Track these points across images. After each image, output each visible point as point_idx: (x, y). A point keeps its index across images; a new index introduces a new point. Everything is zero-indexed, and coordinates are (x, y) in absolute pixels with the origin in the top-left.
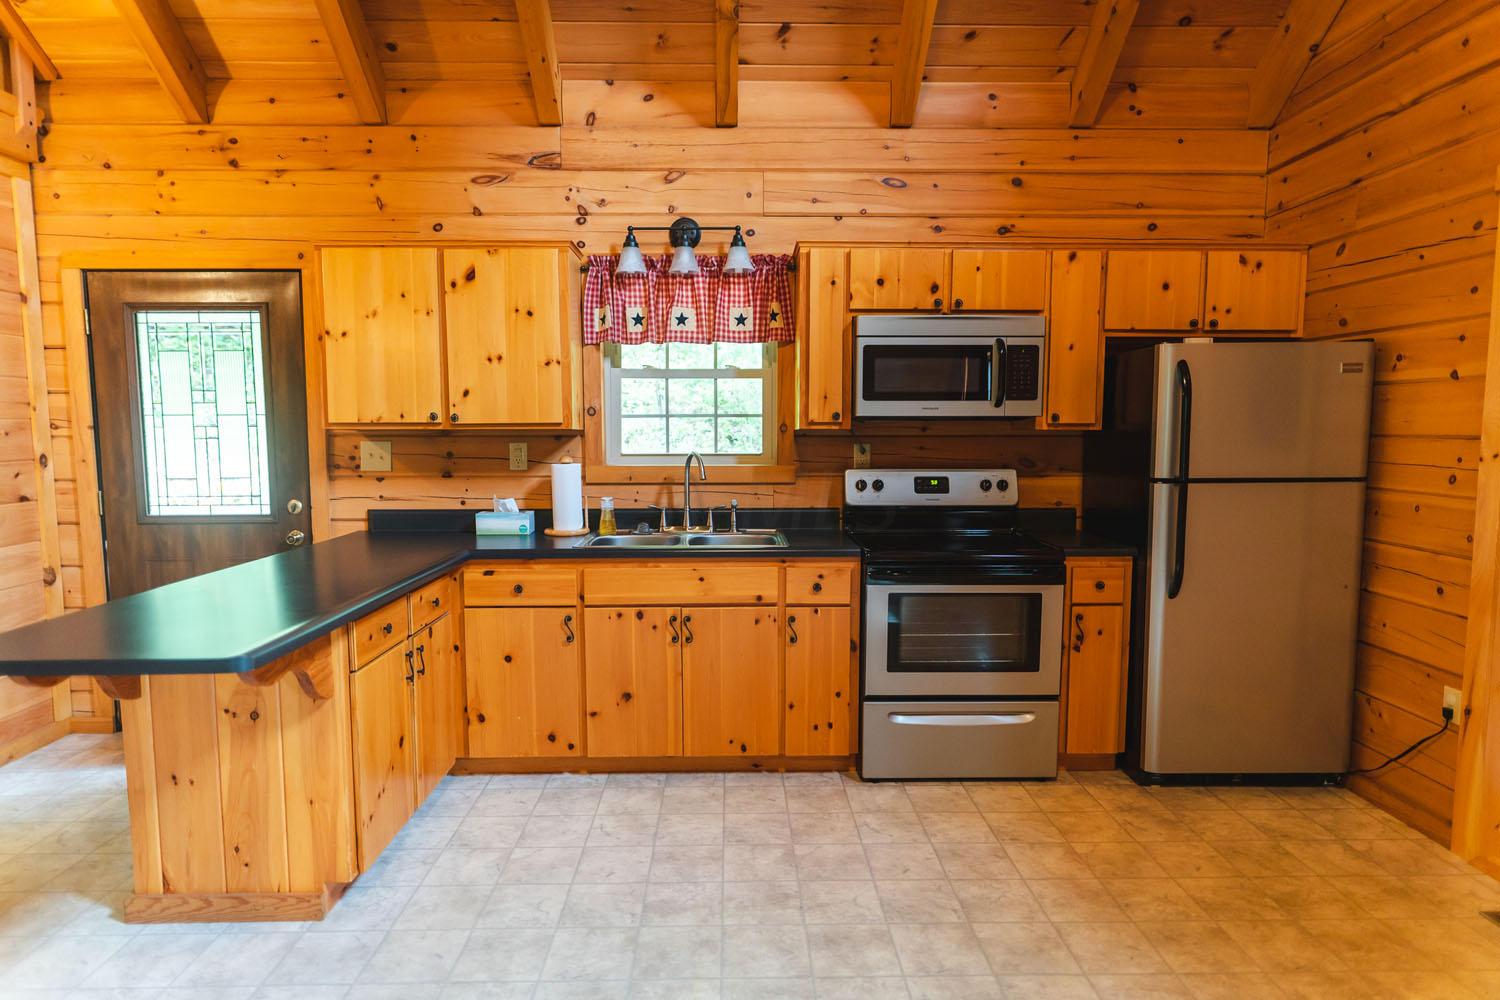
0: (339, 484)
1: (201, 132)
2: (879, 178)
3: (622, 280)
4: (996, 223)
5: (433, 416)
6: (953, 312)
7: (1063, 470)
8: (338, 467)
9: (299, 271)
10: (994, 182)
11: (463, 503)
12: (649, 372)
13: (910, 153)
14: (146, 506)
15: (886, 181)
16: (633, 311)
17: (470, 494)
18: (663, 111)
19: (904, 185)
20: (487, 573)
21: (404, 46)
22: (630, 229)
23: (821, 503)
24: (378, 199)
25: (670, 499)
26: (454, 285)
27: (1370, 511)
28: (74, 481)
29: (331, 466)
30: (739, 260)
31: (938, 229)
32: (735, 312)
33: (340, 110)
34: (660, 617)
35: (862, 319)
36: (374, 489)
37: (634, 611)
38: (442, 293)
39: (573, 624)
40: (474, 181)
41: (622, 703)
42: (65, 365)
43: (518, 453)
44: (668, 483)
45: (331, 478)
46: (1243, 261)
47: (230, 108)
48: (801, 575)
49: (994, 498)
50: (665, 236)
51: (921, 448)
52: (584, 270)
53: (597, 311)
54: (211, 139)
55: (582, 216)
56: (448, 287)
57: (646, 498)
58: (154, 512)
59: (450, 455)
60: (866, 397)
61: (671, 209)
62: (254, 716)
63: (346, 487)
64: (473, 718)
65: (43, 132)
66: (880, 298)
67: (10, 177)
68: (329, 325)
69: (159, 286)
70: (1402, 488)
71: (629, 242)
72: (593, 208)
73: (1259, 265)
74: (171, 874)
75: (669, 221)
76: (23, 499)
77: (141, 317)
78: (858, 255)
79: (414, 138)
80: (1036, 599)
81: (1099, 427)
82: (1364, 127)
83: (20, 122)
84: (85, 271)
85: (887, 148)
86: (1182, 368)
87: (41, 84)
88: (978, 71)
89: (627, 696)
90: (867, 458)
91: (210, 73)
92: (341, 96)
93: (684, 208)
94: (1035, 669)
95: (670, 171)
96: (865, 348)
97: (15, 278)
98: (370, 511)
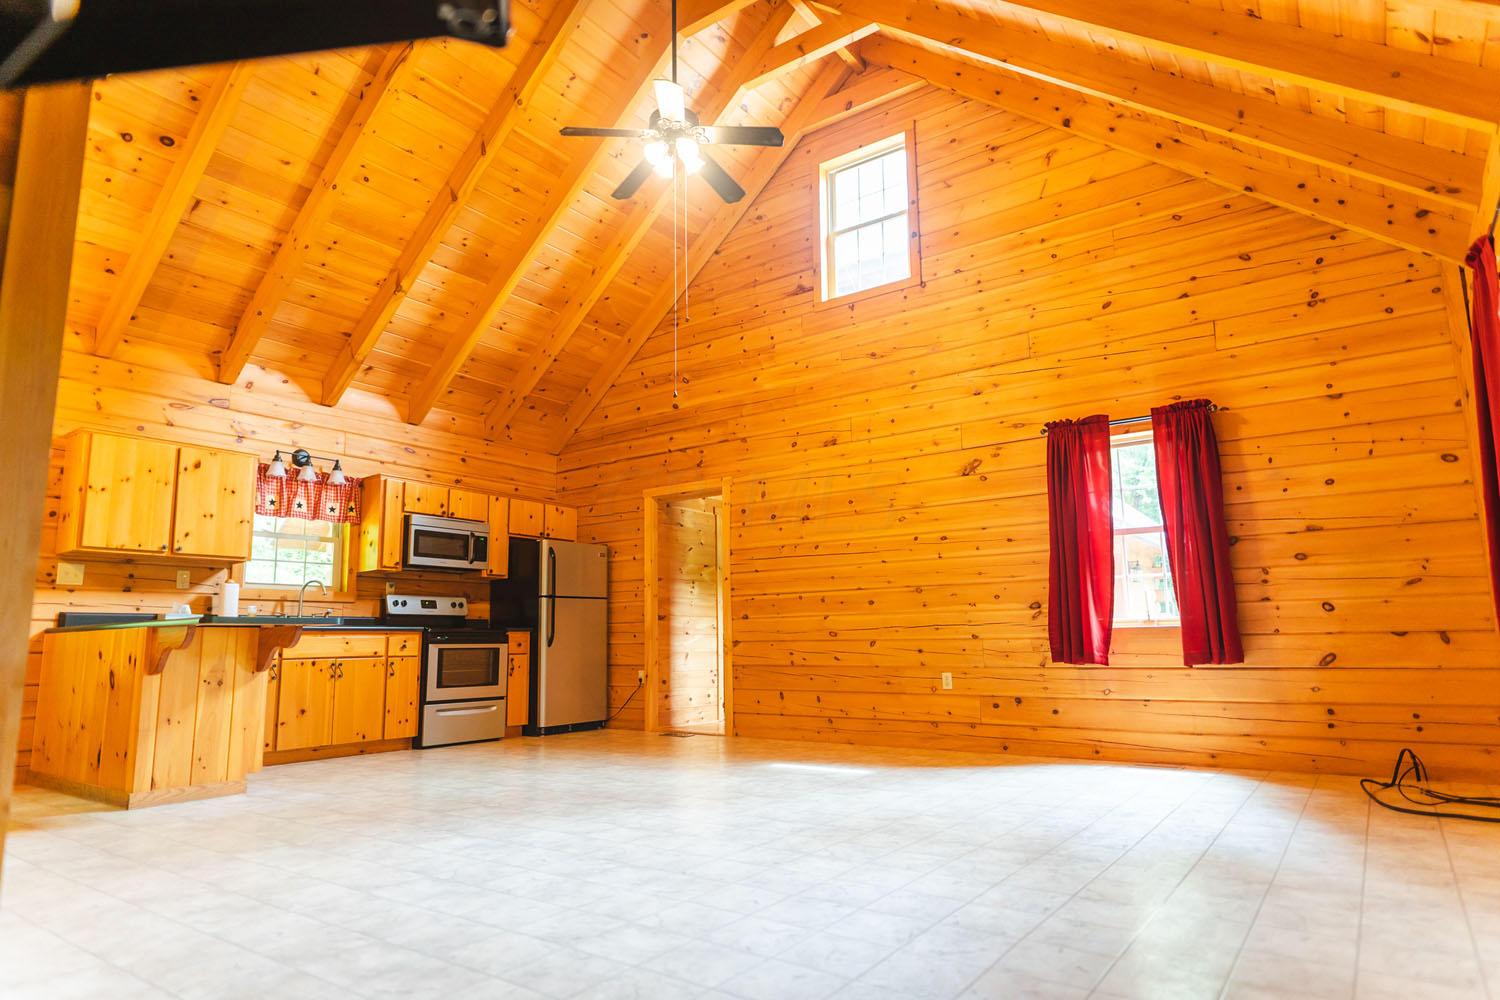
0: (36, 593)
2: (404, 447)
4: (455, 478)
5: (163, 547)
6: (451, 518)
7: (482, 600)
10: (453, 458)
11: (138, 609)
12: (266, 533)
13: (417, 438)
15: (406, 449)
16: (269, 497)
17: (144, 603)
18: (293, 390)
19: (414, 452)
22: (276, 451)
23: (368, 614)
24: (98, 403)
25: (282, 610)
26: (186, 469)
27: (609, 611)
30: (338, 478)
31: (429, 476)
32: (330, 505)
34: (325, 665)
35: (411, 516)
36: (65, 598)
37: (310, 661)
38: (177, 473)
40: (171, 405)
41: (300, 715)
43: (184, 577)
44: (283, 600)
46: (557, 510)
48: (396, 640)
49: (457, 612)
51: (420, 587)
55: (240, 438)
56: (182, 470)
59: (131, 576)
60: (416, 554)
61: (294, 444)
62: (220, 683)
63: (43, 595)
66: (418, 507)
68: (91, 481)
70: (619, 602)
71: (276, 459)
72: (247, 435)
73: (562, 512)
74: (156, 779)
75: (293, 450)
78: (408, 485)
79: (130, 371)
80: (496, 651)
81: (506, 577)
82: (598, 466)
85: (407, 433)
86: (551, 551)
88: (450, 407)
89: (303, 712)
90: (393, 589)
93: (302, 445)
94: (497, 684)
95: (295, 423)
96: (416, 531)
98: (62, 614)
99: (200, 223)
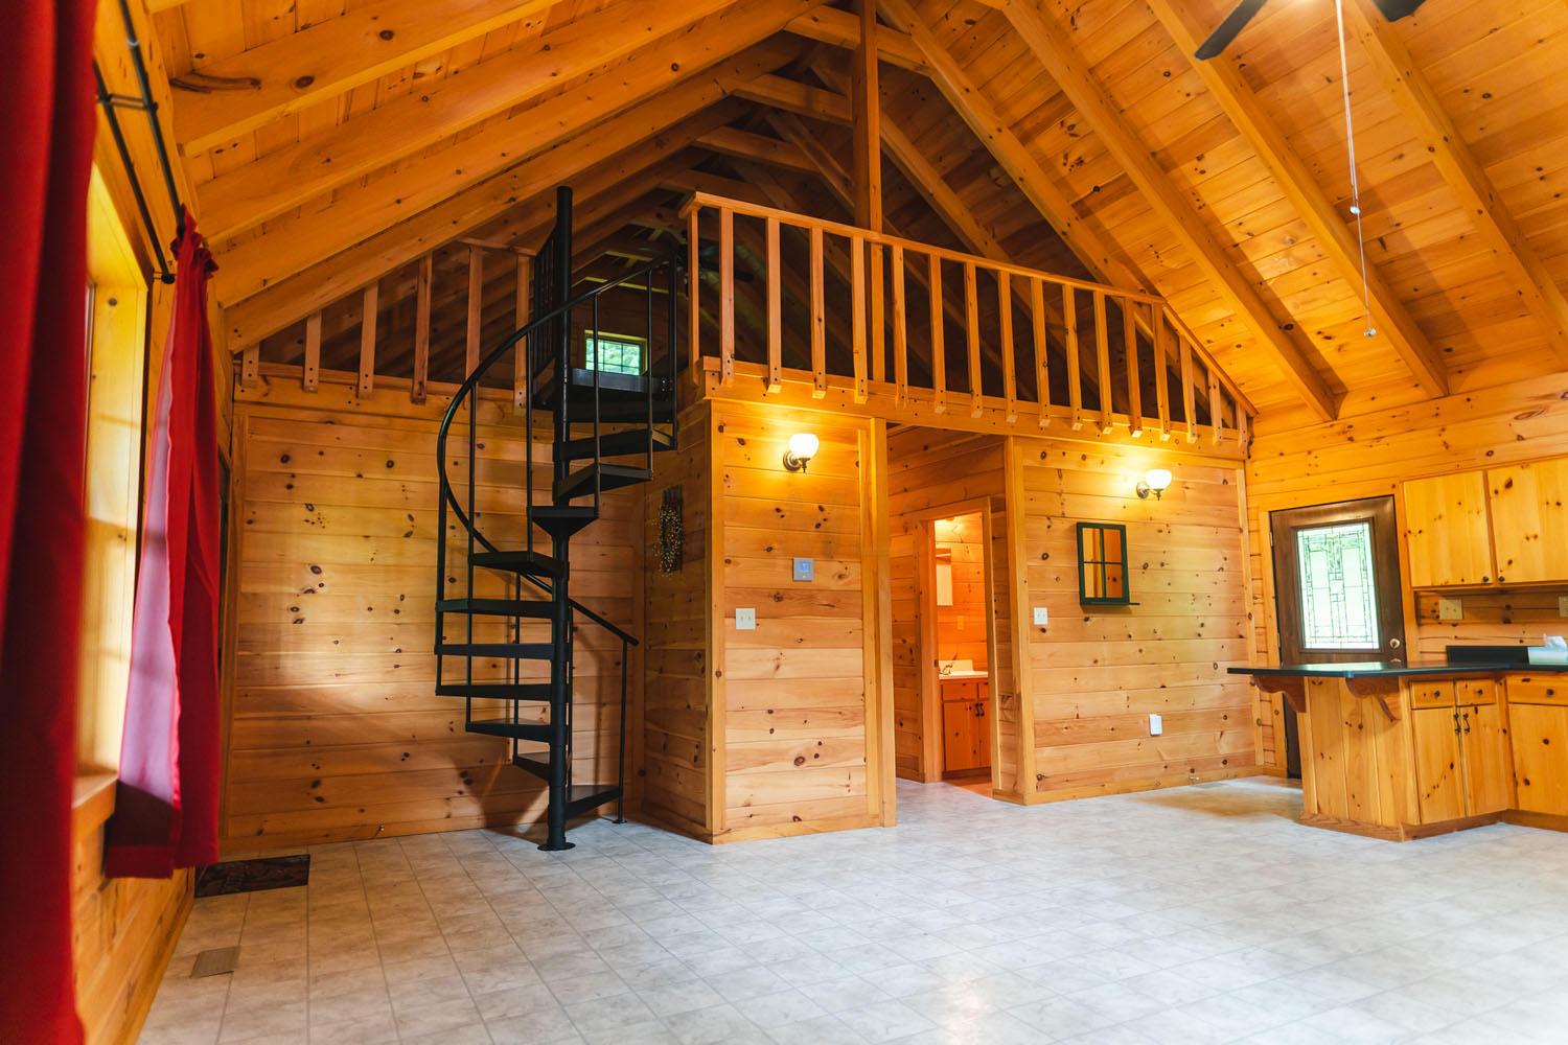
1: (1332, 426)
5: (1486, 579)
8: (1424, 617)
9: (1393, 495)
11: (1521, 641)
14: (1303, 643)
17: (1527, 635)
20: (1524, 680)
21: (1455, 349)
24: (1445, 443)
26: (1496, 492)
28: (1265, 628)
29: (1419, 618)
33: (1419, 394)
36: (1452, 632)
42: (1261, 564)
43: (1565, 603)
45: (1419, 625)
47: (1347, 408)
54: (1337, 428)
56: (1492, 494)
58: (1308, 646)
59: (1508, 607)
62: (1361, 727)
63: (1428, 631)
64: (1520, 781)
65: (1250, 443)
67: (1234, 469)
68: (1410, 527)
69: (1310, 515)
74: (1322, 806)
76: (1241, 637)
77: (1300, 533)
79: (1469, 400)
83: (1240, 442)
84: (1270, 512)
87: (1249, 419)
91: (1336, 392)
92: (1416, 386)
97: (1237, 520)
98: (1447, 647)
99: (1403, 251)
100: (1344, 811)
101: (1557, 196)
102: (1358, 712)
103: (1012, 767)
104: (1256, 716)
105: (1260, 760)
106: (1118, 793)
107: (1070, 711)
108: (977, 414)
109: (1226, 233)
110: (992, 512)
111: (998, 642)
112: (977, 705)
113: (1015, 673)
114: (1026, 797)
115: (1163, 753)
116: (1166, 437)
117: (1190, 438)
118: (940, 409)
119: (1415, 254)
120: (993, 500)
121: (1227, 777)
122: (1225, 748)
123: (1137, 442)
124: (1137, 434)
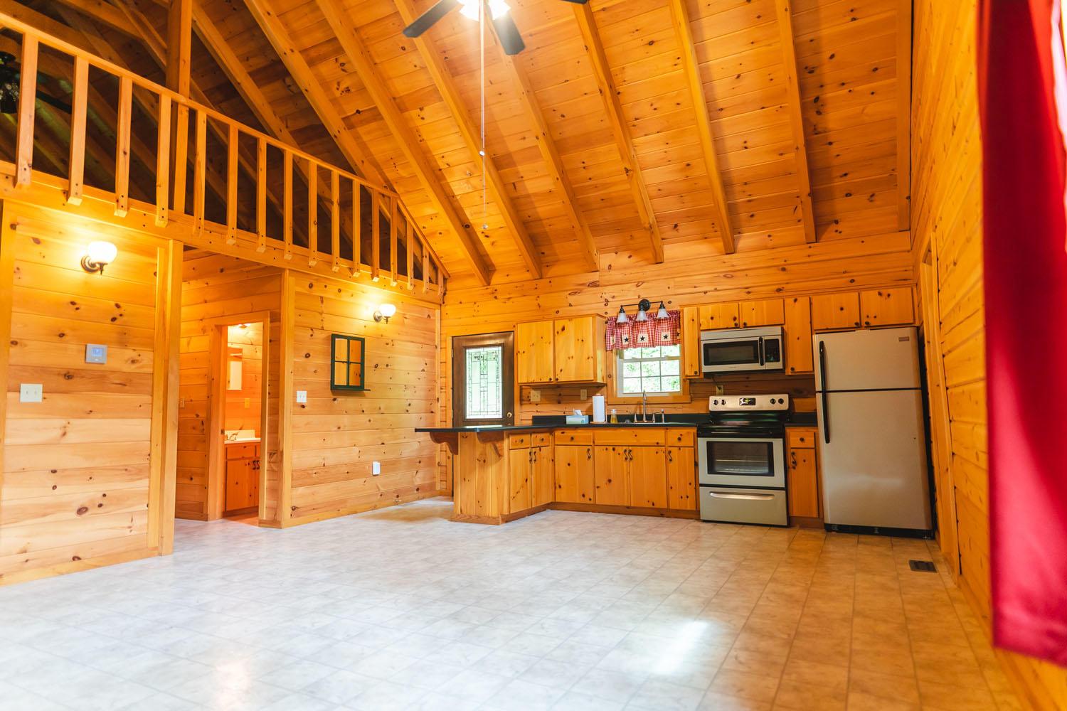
0: (524, 406)
1: (487, 289)
2: (722, 275)
3: (620, 325)
4: (775, 287)
5: (551, 379)
6: (744, 327)
8: (523, 400)
9: (513, 331)
10: (772, 271)
11: (564, 413)
12: (635, 360)
13: (734, 263)
14: (465, 416)
15: (725, 276)
16: (624, 337)
17: (567, 410)
18: (634, 261)
20: (563, 433)
21: (546, 253)
22: (622, 306)
23: (703, 412)
24: (539, 304)
26: (558, 333)
28: (446, 407)
29: (521, 400)
30: (662, 314)
31: (749, 293)
32: (664, 334)
33: (528, 276)
34: (621, 450)
35: (702, 333)
36: (534, 408)
37: (611, 448)
38: (554, 336)
39: (591, 452)
40: (569, 294)
41: (608, 483)
42: (446, 368)
43: (584, 393)
44: (639, 404)
45: (521, 404)
46: (880, 294)
47: (496, 279)
48: (674, 434)
49: (777, 407)
50: (637, 307)
51: (747, 386)
52: (606, 323)
53: (611, 338)
54: (490, 291)
55: (607, 302)
56: (556, 333)
57: (630, 410)
58: (468, 417)
59: (560, 395)
61: (639, 297)
62: (484, 461)
63: (526, 408)
64: (557, 486)
65: (445, 294)
66: (712, 325)
67: (435, 309)
68: (520, 350)
69: (473, 340)
71: (622, 311)
72: (610, 299)
73: (889, 295)
74: (463, 510)
75: (638, 301)
76: (432, 412)
77: (467, 351)
78: (702, 308)
79: (550, 282)
80: (770, 445)
83: (439, 292)
84: (453, 337)
85: (724, 262)
86: (822, 344)
87: (445, 279)
88: (763, 227)
89: (610, 481)
90: (722, 391)
91: (490, 269)
92: (528, 271)
93: (644, 296)
94: (773, 476)
95: (639, 282)
96: (705, 345)
97: (434, 340)
98: (533, 417)
99: (523, 193)
100: (472, 511)
101: (590, 179)
102: (483, 453)
103: (273, 503)
104: (437, 460)
105: (438, 488)
106: (348, 514)
107: (319, 461)
108: (261, 250)
109: (436, 161)
110: (271, 322)
111: (270, 415)
112: (254, 461)
113: (280, 436)
114: (283, 523)
115: (379, 486)
116: (394, 284)
117: (409, 287)
118: (230, 242)
119: (528, 196)
120: (271, 313)
121: (419, 499)
122: (418, 481)
123: (375, 284)
124: (376, 279)
